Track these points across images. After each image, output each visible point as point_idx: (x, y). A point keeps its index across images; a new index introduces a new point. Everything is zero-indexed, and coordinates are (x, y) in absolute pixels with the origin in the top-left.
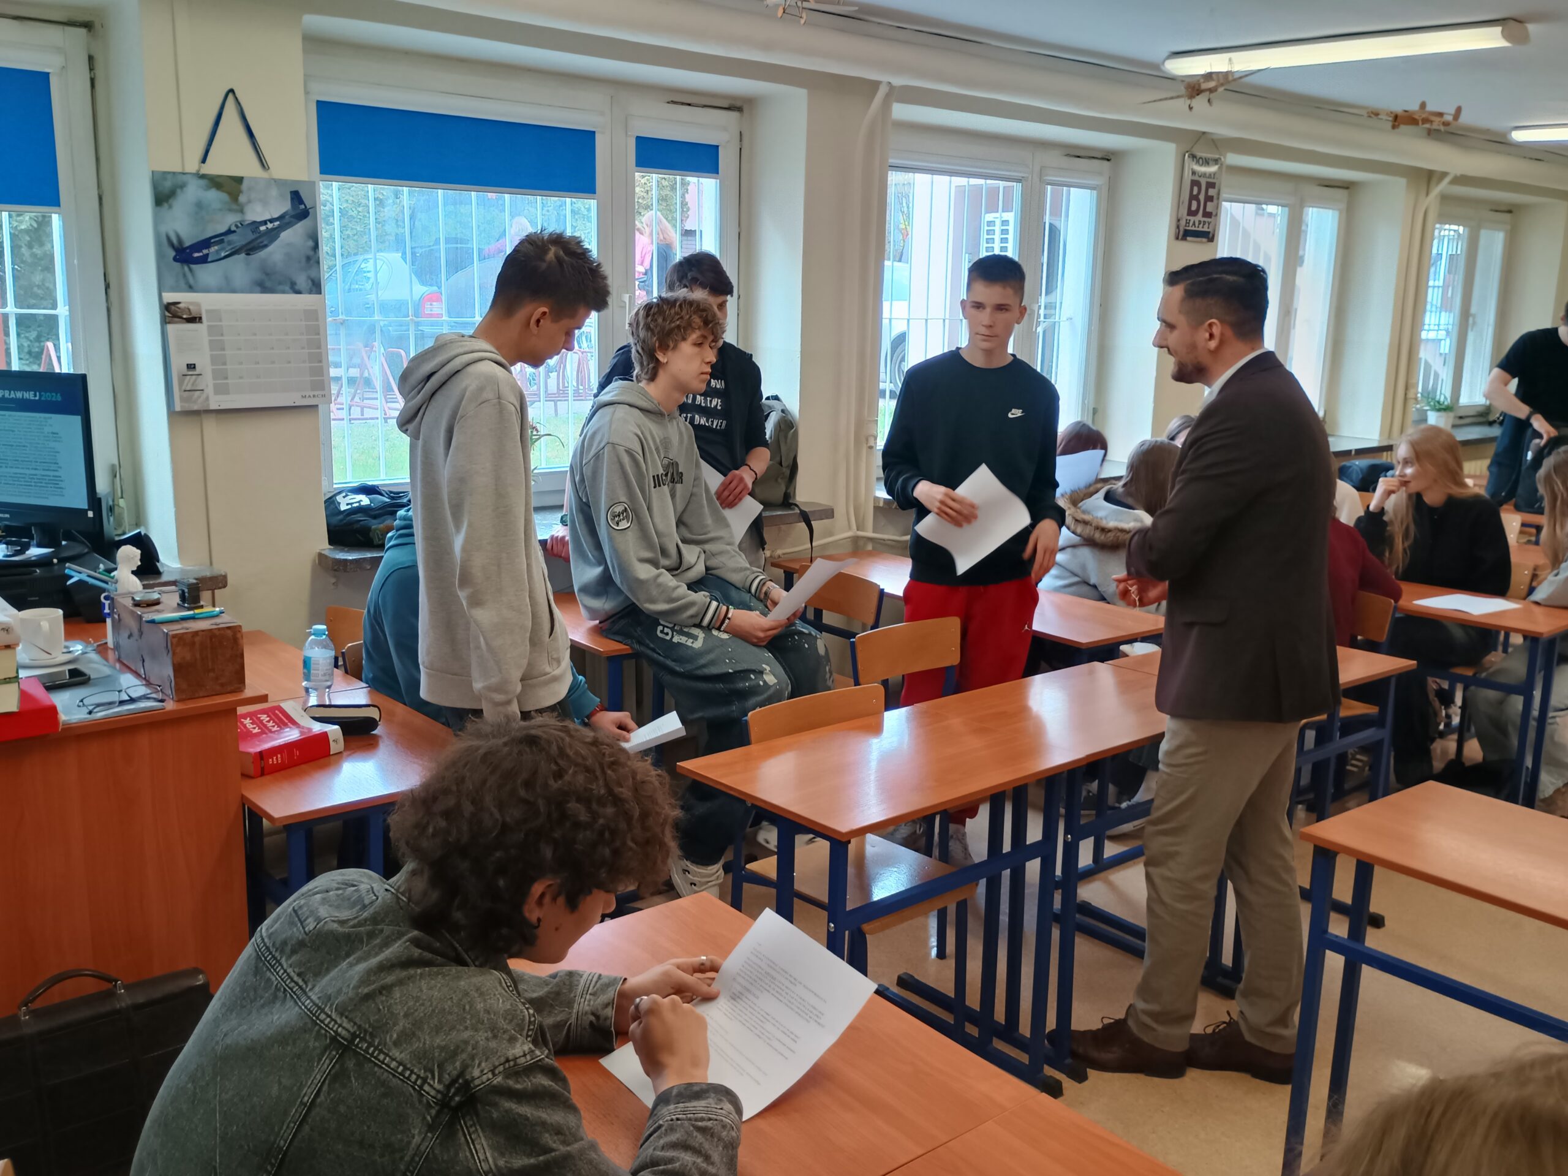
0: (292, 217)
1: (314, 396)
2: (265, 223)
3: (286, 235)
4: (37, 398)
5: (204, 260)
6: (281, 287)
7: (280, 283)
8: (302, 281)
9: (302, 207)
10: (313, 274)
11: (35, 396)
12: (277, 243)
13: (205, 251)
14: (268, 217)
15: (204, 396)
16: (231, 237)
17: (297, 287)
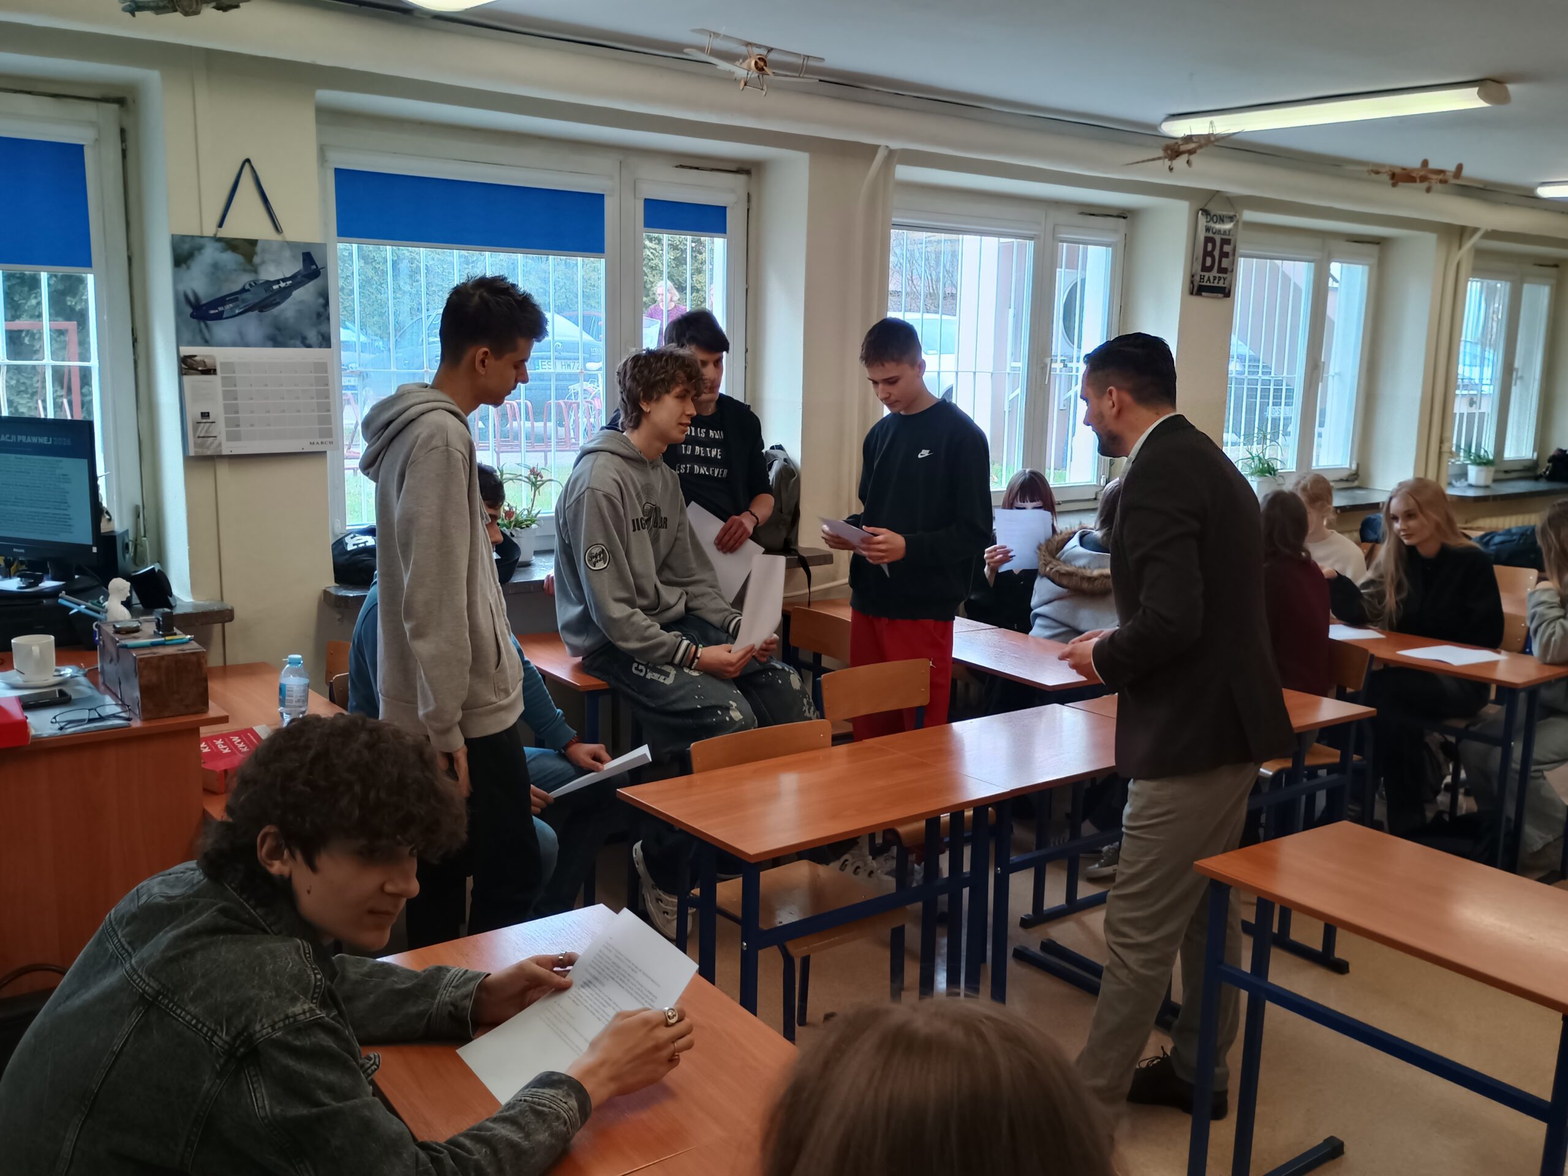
0: (304, 276)
1: (322, 443)
2: (277, 282)
3: (299, 294)
4: (50, 443)
5: (219, 317)
6: (292, 342)
7: (291, 338)
8: (312, 335)
9: (314, 267)
10: (323, 328)
11: (49, 441)
12: (289, 300)
13: (220, 309)
14: (281, 276)
15: (216, 442)
16: (246, 296)
17: (308, 342)
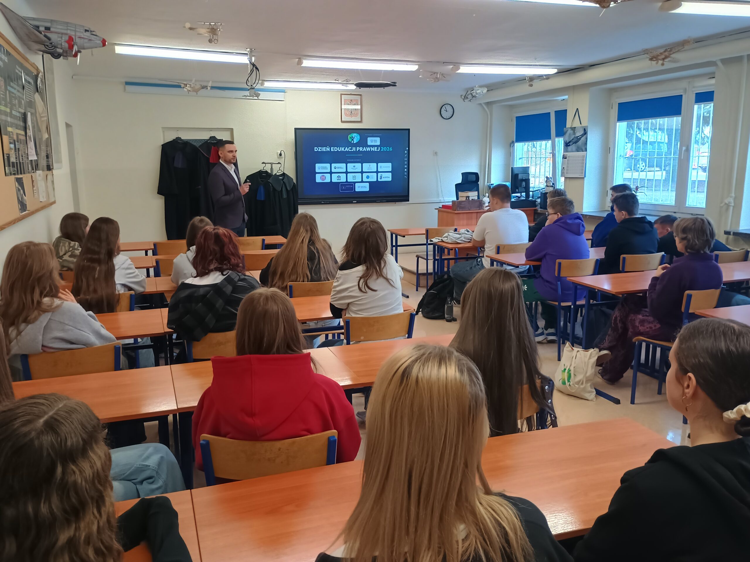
0: (583, 134)
1: (581, 175)
2: (579, 136)
3: (582, 139)
5: (570, 145)
7: (581, 149)
8: (584, 149)
9: (585, 132)
10: (586, 147)
12: (580, 141)
16: (573, 140)
